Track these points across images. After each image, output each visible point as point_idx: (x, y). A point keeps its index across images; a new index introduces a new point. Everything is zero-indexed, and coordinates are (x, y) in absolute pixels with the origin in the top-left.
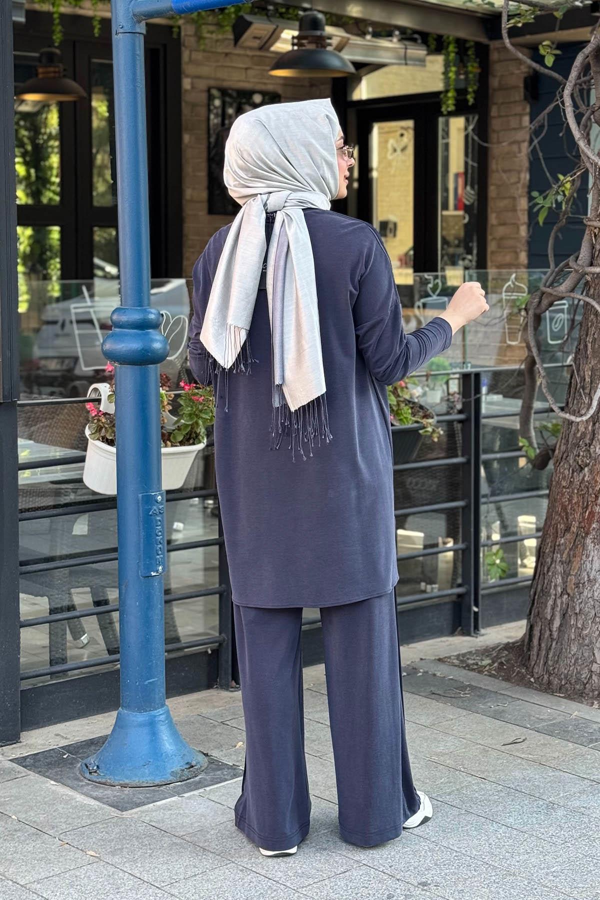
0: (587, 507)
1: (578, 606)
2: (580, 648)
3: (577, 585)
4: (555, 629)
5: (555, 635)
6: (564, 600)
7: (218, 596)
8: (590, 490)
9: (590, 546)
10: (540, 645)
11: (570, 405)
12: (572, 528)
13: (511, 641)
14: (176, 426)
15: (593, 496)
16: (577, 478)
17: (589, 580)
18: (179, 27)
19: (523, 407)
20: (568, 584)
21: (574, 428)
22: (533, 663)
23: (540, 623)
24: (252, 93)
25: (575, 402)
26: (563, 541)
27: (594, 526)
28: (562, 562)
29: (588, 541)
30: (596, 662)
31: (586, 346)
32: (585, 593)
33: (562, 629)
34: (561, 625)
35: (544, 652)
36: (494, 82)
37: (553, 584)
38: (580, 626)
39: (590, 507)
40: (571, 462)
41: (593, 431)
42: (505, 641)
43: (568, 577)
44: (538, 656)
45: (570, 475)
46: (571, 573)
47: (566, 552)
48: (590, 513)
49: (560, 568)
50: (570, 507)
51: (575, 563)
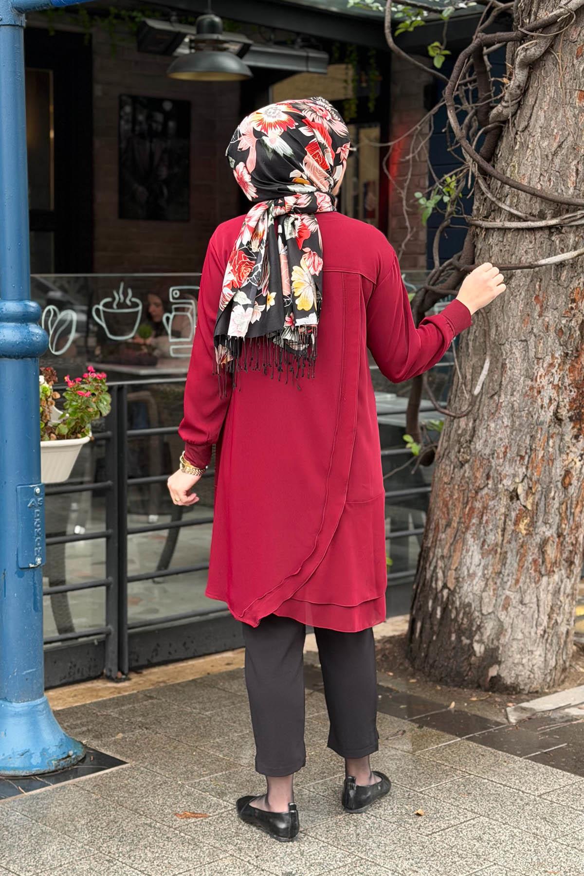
0: (467, 503)
1: (458, 600)
3: (457, 579)
4: (436, 623)
5: (435, 628)
6: (445, 594)
7: (104, 588)
8: (471, 486)
9: (470, 541)
10: (421, 638)
11: (452, 402)
12: (453, 524)
13: (397, 633)
14: (62, 420)
15: (473, 491)
16: (458, 474)
17: (469, 575)
18: (91, 35)
19: (410, 404)
20: (448, 578)
21: (455, 425)
23: (422, 617)
24: (161, 101)
25: (457, 399)
26: (443, 536)
27: (474, 521)
28: (443, 557)
29: (468, 536)
30: (475, 655)
31: (467, 344)
32: (466, 587)
33: (443, 622)
34: (442, 618)
36: (396, 90)
37: (434, 579)
39: (470, 503)
40: (453, 457)
41: (474, 428)
42: (391, 634)
43: (448, 571)
44: (419, 648)
45: (452, 472)
46: (452, 568)
47: (447, 547)
48: (470, 509)
49: (441, 563)
50: (451, 502)
51: (455, 558)
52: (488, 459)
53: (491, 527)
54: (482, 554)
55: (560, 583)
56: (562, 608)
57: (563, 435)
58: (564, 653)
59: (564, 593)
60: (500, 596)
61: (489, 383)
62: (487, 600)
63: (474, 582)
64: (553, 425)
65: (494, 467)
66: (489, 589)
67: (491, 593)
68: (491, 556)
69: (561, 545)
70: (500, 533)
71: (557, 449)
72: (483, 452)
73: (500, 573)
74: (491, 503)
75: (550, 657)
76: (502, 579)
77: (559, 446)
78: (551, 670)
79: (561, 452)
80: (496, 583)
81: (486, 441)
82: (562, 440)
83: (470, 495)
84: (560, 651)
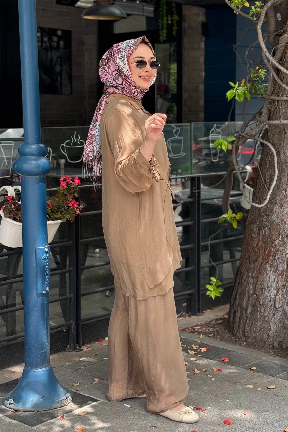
0: (267, 249)
1: (261, 300)
2: (263, 322)
3: (261, 290)
4: (248, 313)
5: (249, 316)
6: (254, 298)
8: (269, 239)
9: (269, 269)
10: (240, 321)
11: (257, 194)
12: (259, 259)
15: (271, 242)
16: (261, 233)
17: (268, 287)
20: (256, 289)
22: (236, 331)
23: (240, 309)
24: (56, 30)
25: (260, 192)
26: (252, 266)
27: (271, 258)
28: (253, 278)
29: (267, 265)
30: (271, 330)
32: (266, 294)
33: (252, 312)
34: (252, 311)
35: (242, 325)
36: (185, 25)
37: (247, 289)
38: (262, 311)
39: (269, 248)
40: (258, 223)
43: (256, 285)
44: (238, 327)
45: (257, 232)
46: (258, 283)
47: (255, 272)
48: (268, 251)
49: (251, 280)
50: (257, 248)
51: (260, 278)
52: (279, 225)
53: (280, 261)
54: (276, 276)
60: (286, 298)
61: (280, 183)
62: (278, 300)
63: (271, 291)
65: (283, 229)
66: (280, 294)
67: (281, 297)
68: (280, 277)
70: (285, 264)
72: (276, 221)
73: (285, 285)
74: (281, 248)
76: (286, 289)
80: (283, 291)
81: (278, 215)
83: (269, 244)
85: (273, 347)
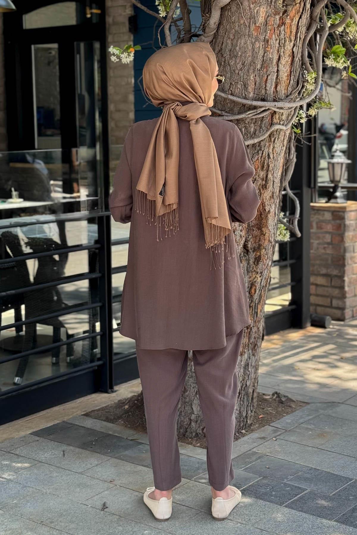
30: (194, 414)
55: (248, 359)
56: (250, 376)
57: (249, 260)
58: (252, 406)
59: (251, 365)
64: (242, 254)
69: (249, 334)
71: (246, 270)
75: (243, 410)
77: (247, 268)
78: (243, 418)
79: (248, 272)
82: (248, 264)
84: (249, 404)
85: (197, 435)
